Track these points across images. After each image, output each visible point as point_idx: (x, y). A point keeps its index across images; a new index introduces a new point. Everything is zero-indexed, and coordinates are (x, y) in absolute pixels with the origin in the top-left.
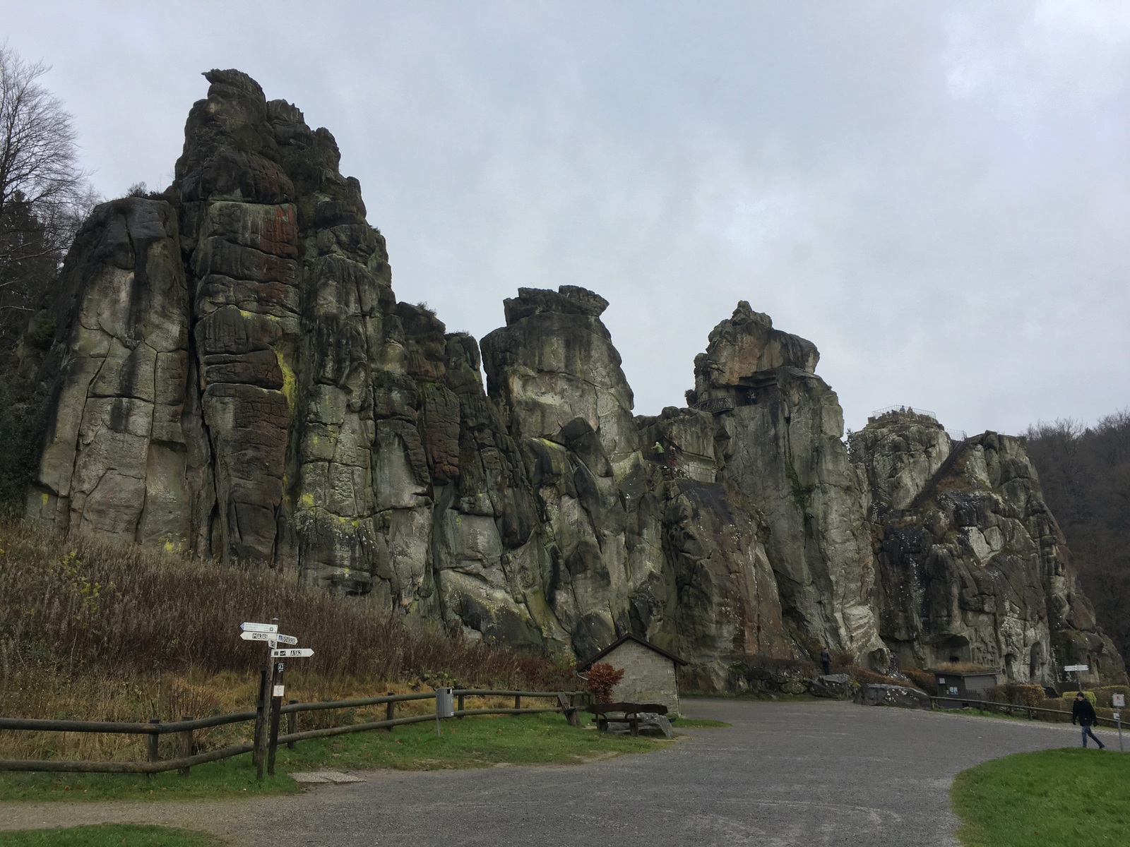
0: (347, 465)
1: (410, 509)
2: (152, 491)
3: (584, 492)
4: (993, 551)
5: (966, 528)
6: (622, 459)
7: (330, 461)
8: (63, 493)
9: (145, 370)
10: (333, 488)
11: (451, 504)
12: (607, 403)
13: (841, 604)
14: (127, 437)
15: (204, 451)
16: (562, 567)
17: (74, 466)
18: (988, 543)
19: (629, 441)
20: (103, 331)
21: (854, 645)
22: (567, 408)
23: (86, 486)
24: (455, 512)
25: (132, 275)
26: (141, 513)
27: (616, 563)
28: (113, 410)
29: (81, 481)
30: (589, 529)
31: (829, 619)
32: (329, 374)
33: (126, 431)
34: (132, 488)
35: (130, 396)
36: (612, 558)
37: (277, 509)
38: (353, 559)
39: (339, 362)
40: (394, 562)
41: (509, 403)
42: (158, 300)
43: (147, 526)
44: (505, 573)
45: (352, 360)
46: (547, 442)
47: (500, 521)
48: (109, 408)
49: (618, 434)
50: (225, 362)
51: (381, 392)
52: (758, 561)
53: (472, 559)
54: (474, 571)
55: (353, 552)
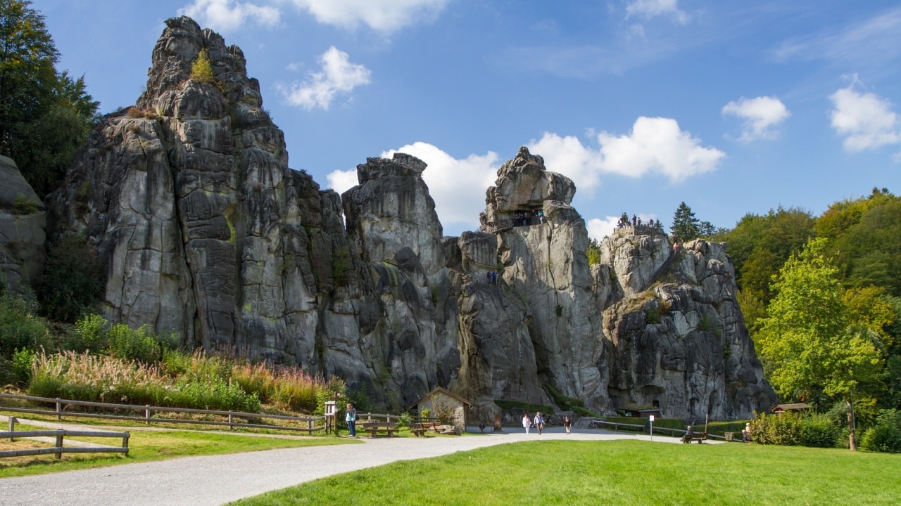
0: (269, 286)
1: (305, 312)
2: (163, 304)
3: (409, 294)
4: (691, 328)
5: (673, 312)
6: (434, 273)
7: (260, 284)
8: (118, 305)
9: (156, 232)
10: (262, 300)
11: (327, 307)
12: (425, 236)
13: (579, 366)
14: (150, 273)
15: (188, 279)
16: (396, 346)
17: (123, 290)
18: (688, 322)
19: (439, 261)
20: (133, 209)
21: (585, 393)
22: (399, 241)
23: (130, 302)
24: (331, 312)
25: (146, 174)
26: (158, 317)
27: (429, 342)
28: (142, 257)
29: (127, 299)
30: (412, 320)
31: (569, 376)
32: (257, 230)
33: (149, 269)
34: (154, 302)
35: (150, 249)
36: (426, 338)
37: (233, 314)
38: (276, 344)
39: (263, 222)
40: (297, 344)
41: (362, 238)
42: (161, 190)
43: (162, 325)
44: (361, 350)
45: (271, 221)
46: (386, 264)
47: (358, 317)
48: (140, 256)
49: (432, 256)
50: (199, 226)
51: (286, 238)
52: (523, 338)
53: (341, 341)
54: (343, 349)
55: (276, 339)
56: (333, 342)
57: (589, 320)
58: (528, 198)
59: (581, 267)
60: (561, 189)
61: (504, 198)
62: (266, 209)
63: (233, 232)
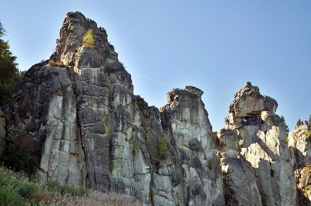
0: (126, 160)
1: (144, 174)
2: (70, 170)
3: (197, 164)
6: (209, 152)
7: (121, 159)
8: (46, 171)
9: (67, 130)
10: (123, 168)
11: (155, 172)
12: (204, 132)
14: (64, 152)
15: (83, 156)
16: (191, 194)
17: (49, 162)
19: (211, 145)
20: (55, 117)
22: (190, 134)
23: (53, 169)
24: (157, 174)
25: (62, 98)
26: (68, 177)
27: (208, 191)
29: (51, 167)
30: (199, 179)
32: (120, 129)
33: (63, 150)
34: (65, 169)
35: (64, 139)
36: (206, 189)
37: (108, 175)
38: (131, 193)
39: (123, 124)
40: (140, 192)
41: (171, 133)
42: (70, 106)
44: (173, 195)
45: (128, 124)
46: (184, 147)
47: (171, 177)
48: (59, 143)
49: (208, 143)
50: (90, 126)
51: (134, 133)
52: (255, 189)
53: (162, 190)
54: (163, 195)
55: (130, 190)
56: (158, 192)
57: (289, 178)
58: (252, 110)
59: (284, 148)
60: (270, 105)
61: (240, 110)
62: (125, 117)
63: (107, 130)
